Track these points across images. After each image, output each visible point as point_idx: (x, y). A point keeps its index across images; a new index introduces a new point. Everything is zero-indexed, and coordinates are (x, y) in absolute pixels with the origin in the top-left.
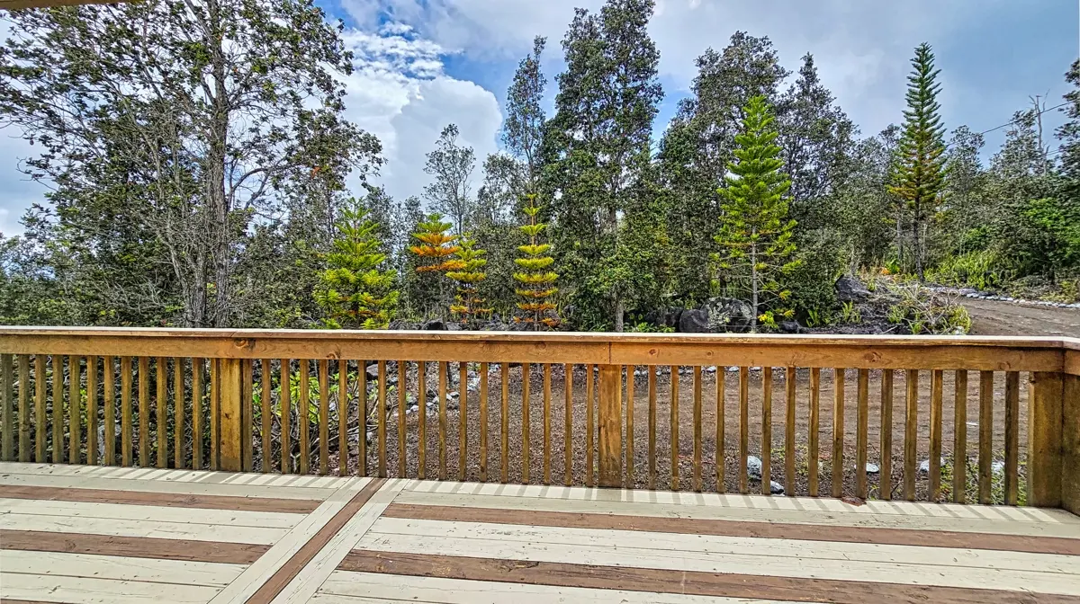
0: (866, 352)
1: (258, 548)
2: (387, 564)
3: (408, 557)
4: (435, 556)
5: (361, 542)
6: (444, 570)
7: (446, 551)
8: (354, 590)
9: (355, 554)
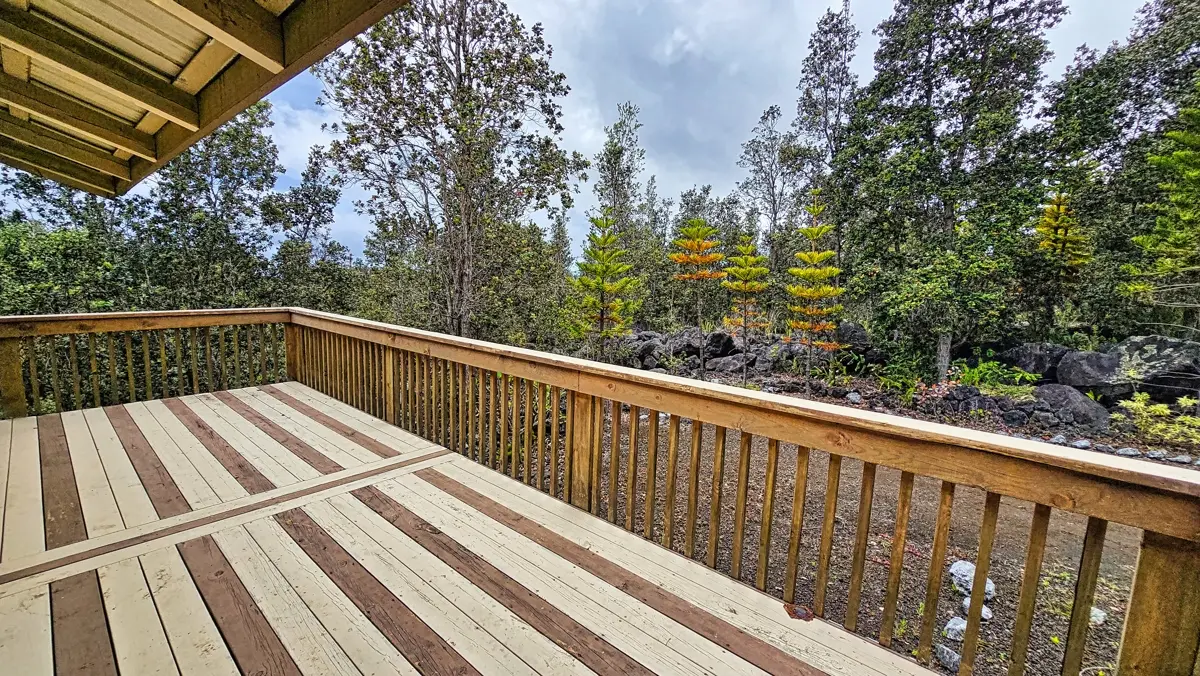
0: (830, 430)
1: (339, 468)
2: (373, 499)
3: (387, 500)
4: (399, 505)
5: (380, 483)
6: (391, 514)
7: (408, 505)
8: (340, 505)
9: (368, 488)
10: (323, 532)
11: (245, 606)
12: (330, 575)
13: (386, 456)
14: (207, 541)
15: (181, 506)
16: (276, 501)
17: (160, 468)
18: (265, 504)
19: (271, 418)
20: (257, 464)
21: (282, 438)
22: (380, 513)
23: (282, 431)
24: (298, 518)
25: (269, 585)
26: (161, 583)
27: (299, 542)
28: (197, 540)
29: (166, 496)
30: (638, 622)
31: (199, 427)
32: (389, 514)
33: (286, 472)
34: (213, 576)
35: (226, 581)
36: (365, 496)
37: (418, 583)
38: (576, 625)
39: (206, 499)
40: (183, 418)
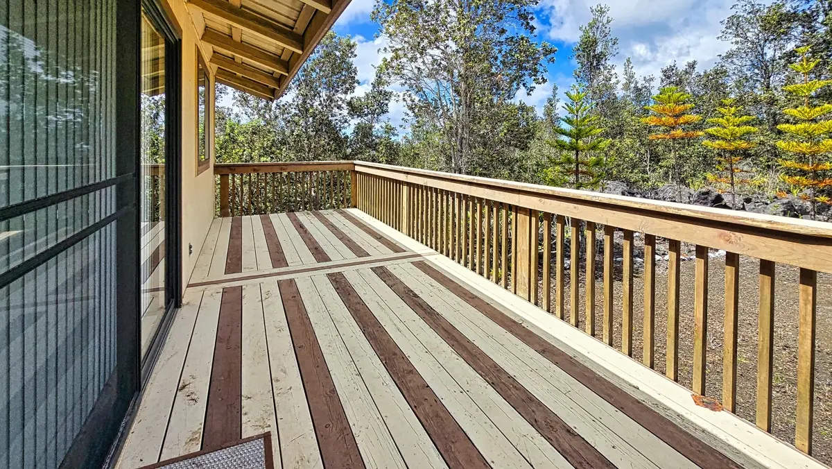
1: (368, 255)
2: (383, 273)
3: (391, 275)
4: (397, 279)
5: (389, 266)
6: (390, 283)
7: (402, 280)
8: (363, 274)
9: (381, 267)
10: (350, 286)
11: (302, 315)
12: (348, 308)
13: (396, 252)
14: (292, 281)
15: (283, 263)
16: (330, 267)
17: (278, 245)
18: (323, 268)
19: (337, 226)
20: (325, 248)
21: (341, 236)
22: (385, 281)
23: (342, 233)
24: (339, 277)
25: (316, 307)
26: (267, 296)
27: (337, 289)
28: (288, 280)
29: (278, 258)
30: (547, 375)
31: (300, 227)
32: (389, 282)
33: (338, 253)
34: (291, 298)
35: (296, 301)
36: (378, 272)
37: (397, 321)
38: (496, 366)
39: (295, 262)
40: (294, 222)
